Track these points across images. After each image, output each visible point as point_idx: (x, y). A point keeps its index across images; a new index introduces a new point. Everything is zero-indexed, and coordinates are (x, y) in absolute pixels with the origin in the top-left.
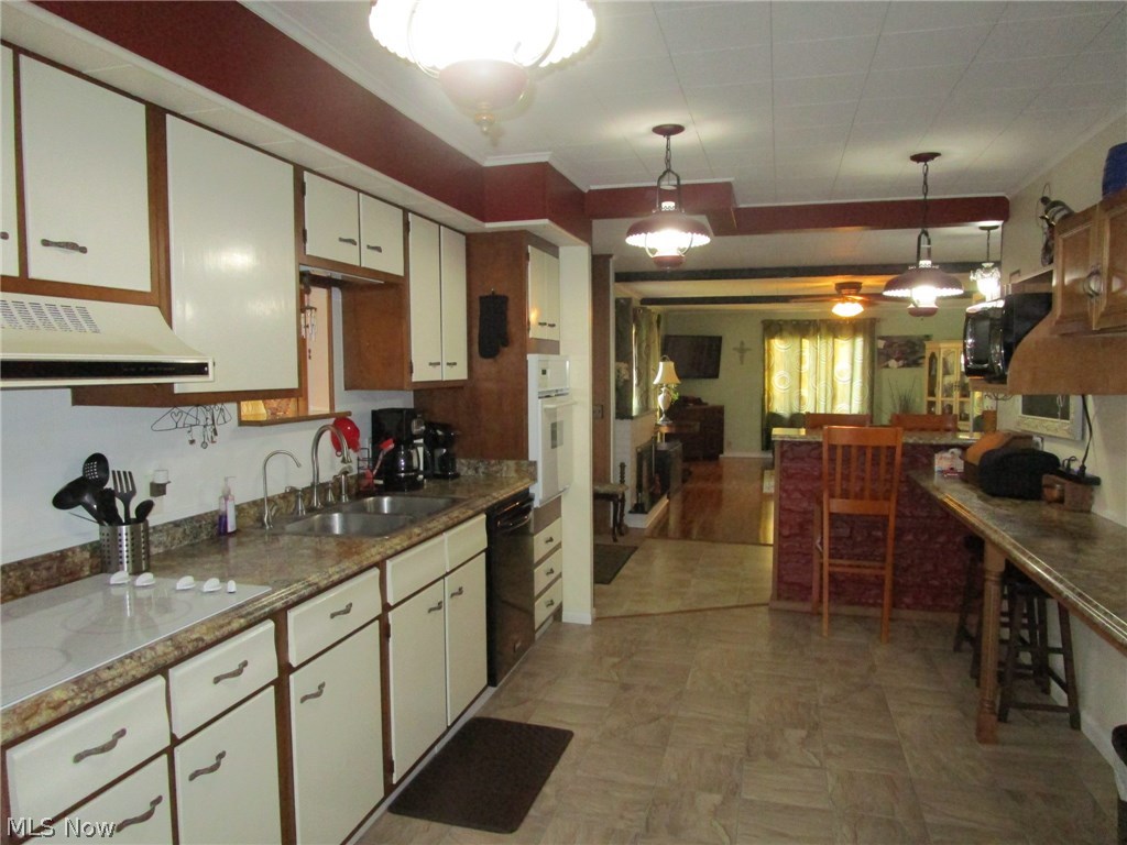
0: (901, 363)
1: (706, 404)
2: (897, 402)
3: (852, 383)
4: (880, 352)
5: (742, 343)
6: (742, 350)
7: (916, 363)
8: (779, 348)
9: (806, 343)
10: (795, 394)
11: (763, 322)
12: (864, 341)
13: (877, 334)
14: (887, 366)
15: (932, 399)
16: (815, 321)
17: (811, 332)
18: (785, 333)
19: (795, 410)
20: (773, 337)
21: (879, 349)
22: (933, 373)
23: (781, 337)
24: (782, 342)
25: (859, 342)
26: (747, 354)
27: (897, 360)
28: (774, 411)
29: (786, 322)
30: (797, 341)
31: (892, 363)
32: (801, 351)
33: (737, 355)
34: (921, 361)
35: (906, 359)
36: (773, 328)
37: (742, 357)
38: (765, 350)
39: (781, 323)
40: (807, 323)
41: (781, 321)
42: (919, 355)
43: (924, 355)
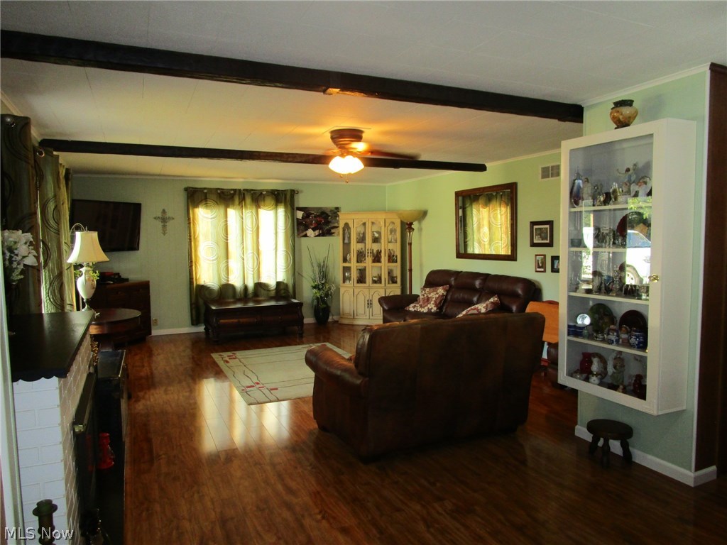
0: (317, 232)
1: (127, 280)
2: (317, 269)
3: (276, 251)
4: (299, 223)
5: (164, 211)
6: (164, 220)
7: (328, 233)
8: (205, 217)
9: (232, 212)
10: (223, 265)
11: (186, 189)
12: (286, 212)
13: (296, 205)
14: (306, 236)
15: (346, 265)
16: (240, 190)
17: (237, 201)
18: (210, 203)
19: (224, 282)
20: (197, 206)
21: (298, 219)
22: (346, 241)
23: (207, 206)
24: (209, 211)
25: (281, 211)
26: (169, 224)
27: (314, 230)
28: (202, 283)
29: (210, 190)
30: (222, 210)
31: (310, 232)
32: (226, 221)
33: (160, 224)
34: (333, 231)
35: (320, 229)
36: (196, 196)
37: (164, 226)
38: (189, 219)
39: (205, 191)
40: (232, 192)
41: (205, 189)
42: (331, 225)
43: (336, 225)
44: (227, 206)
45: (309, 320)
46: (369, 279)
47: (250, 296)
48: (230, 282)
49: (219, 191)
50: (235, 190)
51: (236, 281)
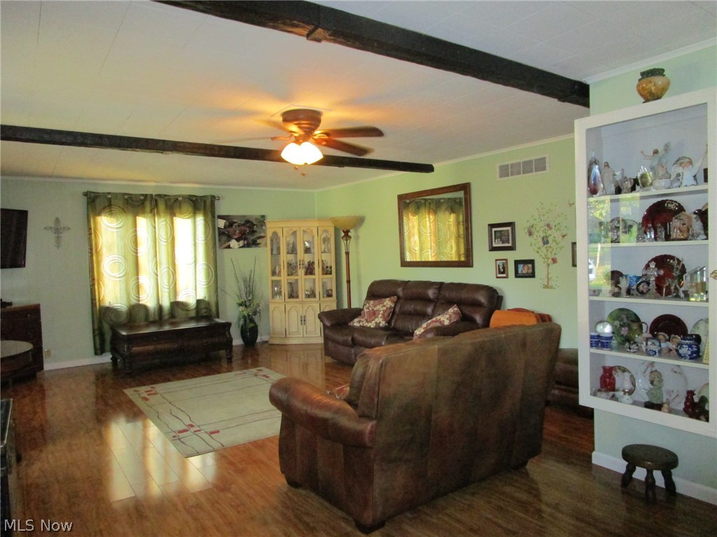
0: (241, 243)
2: (241, 282)
3: (195, 265)
4: (222, 233)
5: (57, 220)
6: (58, 230)
7: (254, 243)
8: (108, 227)
9: (143, 222)
10: (132, 283)
11: (86, 194)
12: (206, 221)
13: (218, 213)
14: (229, 247)
15: (276, 278)
16: (151, 195)
17: (148, 208)
18: (115, 210)
19: (134, 302)
20: (99, 214)
21: (219, 228)
22: (275, 252)
23: (111, 213)
24: (113, 219)
25: (200, 219)
26: (65, 236)
27: (238, 240)
28: (107, 304)
29: (116, 195)
30: (130, 219)
31: (233, 243)
32: (136, 231)
33: (51, 236)
34: (259, 241)
35: (245, 239)
36: (97, 202)
37: (58, 238)
38: (90, 229)
39: (110, 196)
40: (142, 198)
41: (109, 193)
42: (257, 235)
43: (262, 234)
44: (136, 215)
45: (237, 341)
46: (302, 294)
47: (166, 317)
48: (141, 303)
49: (126, 197)
50: (146, 196)
51: (148, 300)
